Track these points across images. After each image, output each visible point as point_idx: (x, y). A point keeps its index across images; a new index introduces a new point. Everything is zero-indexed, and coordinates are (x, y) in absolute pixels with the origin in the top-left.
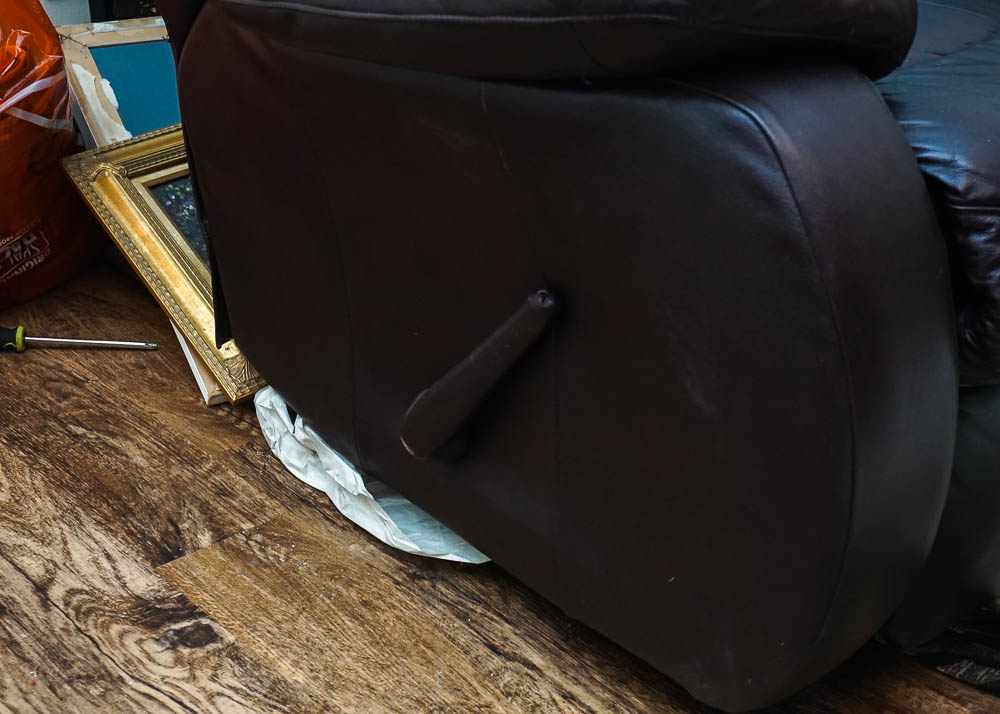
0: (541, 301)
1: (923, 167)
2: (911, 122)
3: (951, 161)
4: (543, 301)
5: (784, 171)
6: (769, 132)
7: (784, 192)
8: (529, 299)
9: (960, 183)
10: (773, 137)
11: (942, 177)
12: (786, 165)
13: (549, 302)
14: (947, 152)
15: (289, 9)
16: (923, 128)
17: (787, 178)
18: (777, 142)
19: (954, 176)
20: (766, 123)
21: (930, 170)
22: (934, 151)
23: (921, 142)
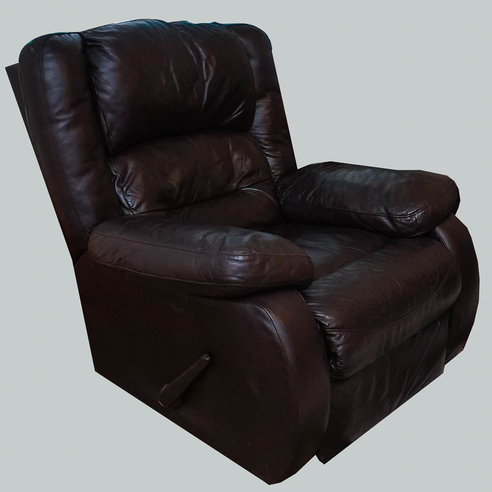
2: (313, 304)
3: (324, 316)
5: (274, 325)
7: (274, 331)
9: (327, 323)
11: (322, 321)
13: (208, 358)
14: (323, 314)
17: (275, 327)
19: (325, 321)
21: (319, 319)
22: (319, 313)
23: (315, 310)
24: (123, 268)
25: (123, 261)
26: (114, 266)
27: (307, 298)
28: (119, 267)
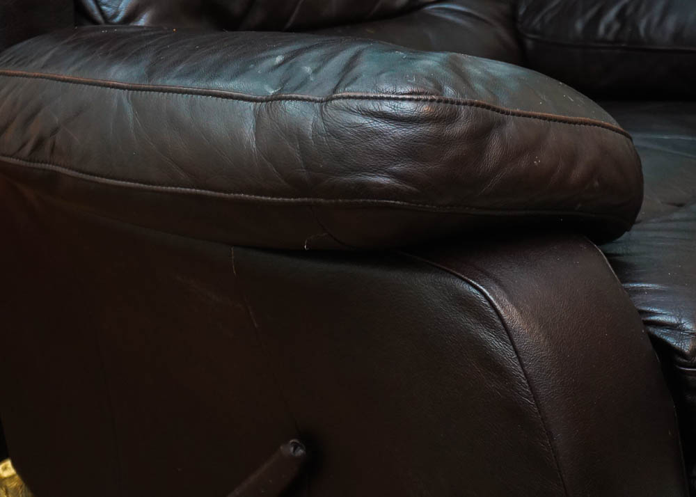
0: (293, 450)
1: (651, 329)
2: (639, 285)
3: (678, 325)
4: (295, 449)
5: (513, 344)
6: (499, 307)
7: (513, 365)
8: (281, 448)
9: (687, 347)
10: (502, 312)
11: (671, 340)
12: (515, 339)
13: (300, 452)
14: (674, 316)
15: (52, 171)
16: (650, 291)
17: (516, 352)
18: (506, 317)
19: (680, 339)
20: (495, 298)
21: (658, 332)
22: (661, 314)
23: (648, 305)
24: (51, 167)
25: (47, 148)
26: (24, 163)
27: (622, 269)
28: (39, 165)
